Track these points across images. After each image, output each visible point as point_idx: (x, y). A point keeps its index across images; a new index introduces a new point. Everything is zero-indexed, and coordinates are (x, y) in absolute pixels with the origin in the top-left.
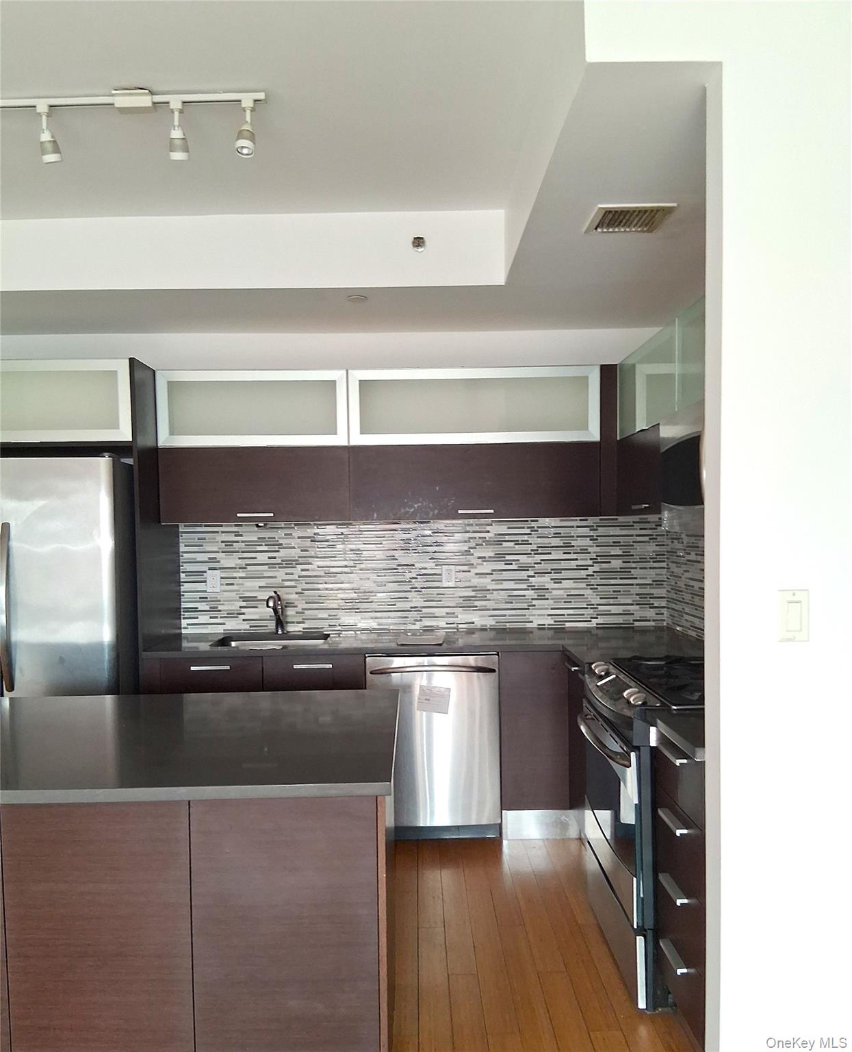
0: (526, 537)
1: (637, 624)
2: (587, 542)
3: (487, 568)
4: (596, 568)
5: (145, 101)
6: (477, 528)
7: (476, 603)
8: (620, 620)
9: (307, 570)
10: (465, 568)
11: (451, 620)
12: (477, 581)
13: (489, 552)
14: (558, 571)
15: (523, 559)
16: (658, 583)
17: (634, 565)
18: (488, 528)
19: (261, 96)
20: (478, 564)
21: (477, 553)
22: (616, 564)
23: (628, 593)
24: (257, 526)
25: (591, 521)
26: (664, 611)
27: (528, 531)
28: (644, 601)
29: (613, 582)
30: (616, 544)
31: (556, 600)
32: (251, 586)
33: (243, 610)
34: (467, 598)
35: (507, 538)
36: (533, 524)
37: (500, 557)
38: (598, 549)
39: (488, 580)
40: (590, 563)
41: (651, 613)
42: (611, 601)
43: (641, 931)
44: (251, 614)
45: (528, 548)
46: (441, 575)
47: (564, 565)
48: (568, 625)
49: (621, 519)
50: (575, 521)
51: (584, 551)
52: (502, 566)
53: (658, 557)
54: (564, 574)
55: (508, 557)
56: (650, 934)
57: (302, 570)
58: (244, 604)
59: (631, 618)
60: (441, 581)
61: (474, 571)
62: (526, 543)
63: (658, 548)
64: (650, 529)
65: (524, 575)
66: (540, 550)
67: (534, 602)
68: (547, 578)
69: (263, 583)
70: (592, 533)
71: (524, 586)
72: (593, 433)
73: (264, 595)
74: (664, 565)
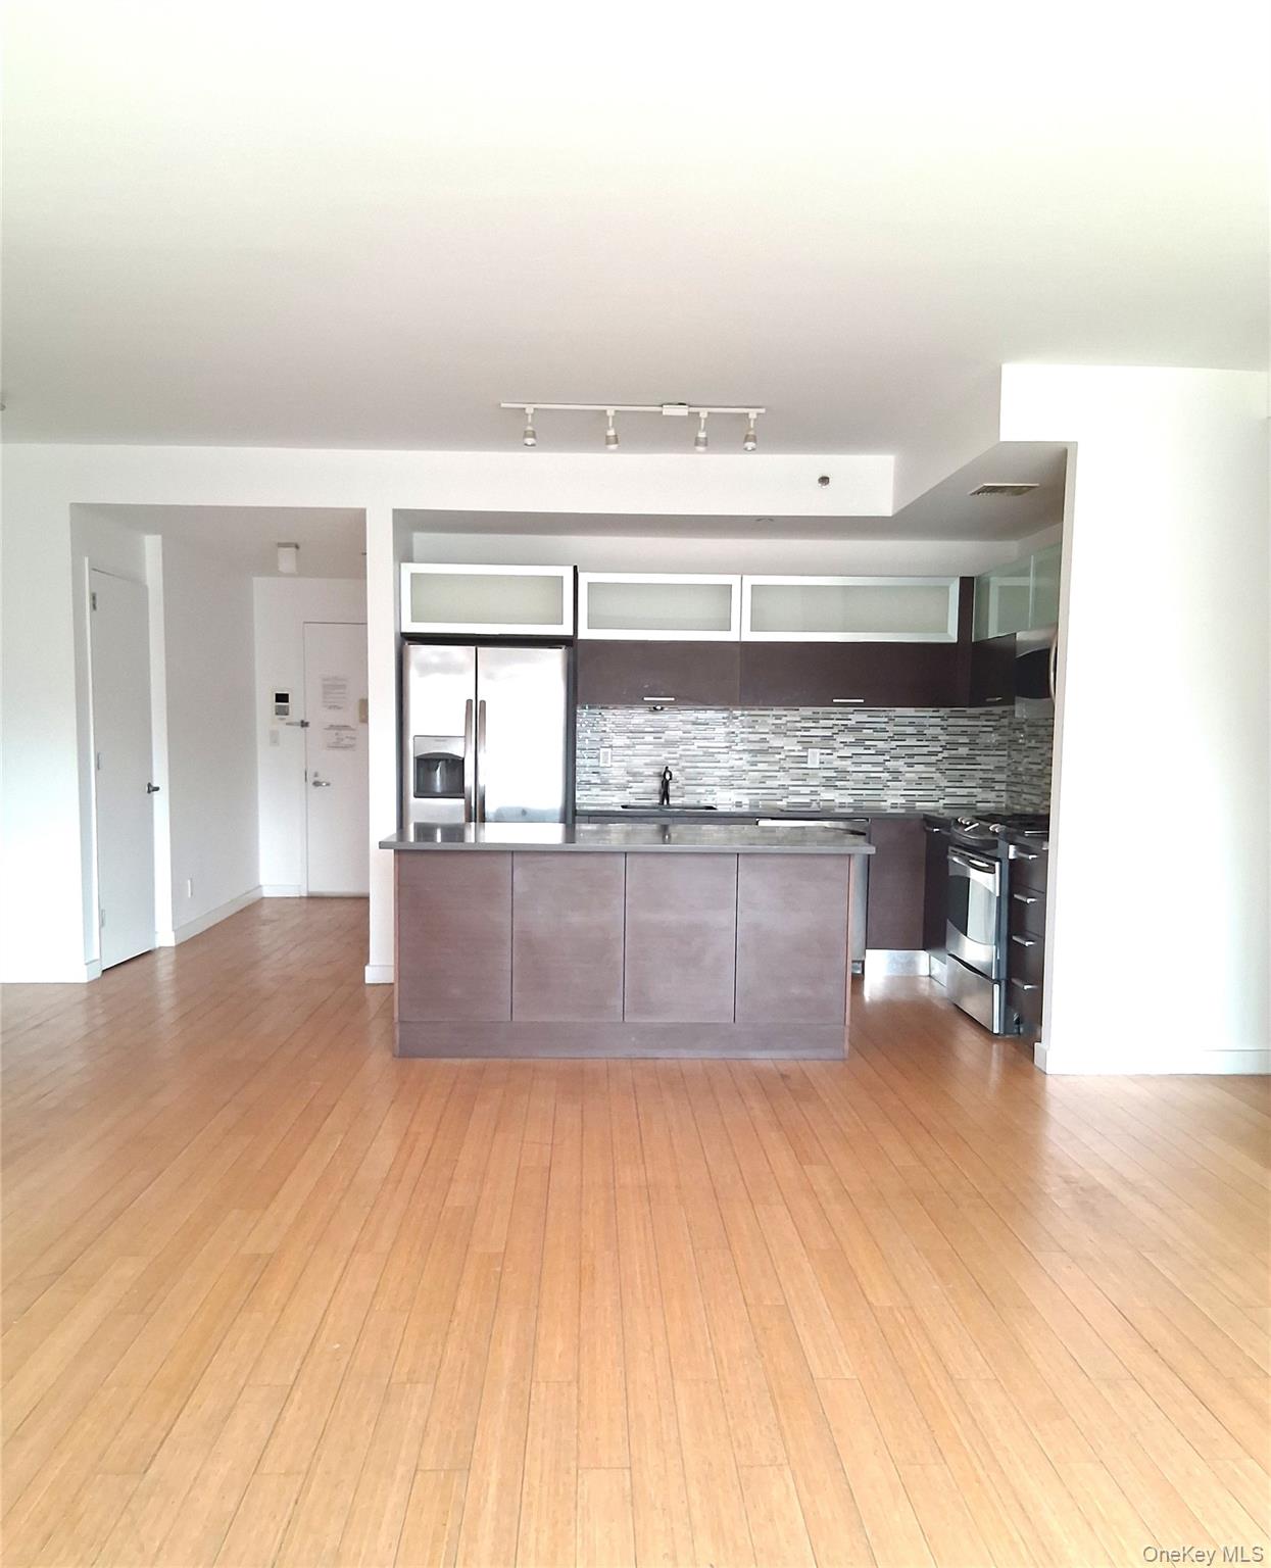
0: (883, 726)
1: (979, 804)
2: (938, 730)
3: (847, 752)
4: (946, 754)
5: (683, 411)
6: (840, 716)
7: (837, 783)
8: (964, 801)
9: (689, 750)
10: (829, 751)
11: (814, 798)
12: (838, 763)
13: (851, 739)
14: (911, 756)
15: (880, 744)
16: (999, 769)
17: (979, 753)
18: (850, 716)
19: (762, 411)
20: (840, 748)
21: (840, 738)
22: (963, 751)
23: (972, 778)
24: (655, 708)
25: (943, 711)
26: (1003, 793)
27: (886, 720)
28: (987, 784)
29: (959, 767)
30: (964, 733)
31: (909, 781)
32: (638, 763)
33: (631, 784)
34: (828, 779)
35: (867, 725)
36: (890, 714)
37: (859, 742)
38: (948, 737)
39: (849, 762)
40: (941, 749)
41: (992, 796)
42: (958, 784)
43: (998, 981)
44: (637, 787)
45: (885, 735)
46: (806, 757)
47: (916, 751)
48: (918, 804)
49: (970, 711)
50: (928, 712)
51: (935, 739)
52: (861, 751)
53: (999, 746)
54: (916, 759)
55: (867, 743)
56: (1003, 983)
57: (684, 750)
58: (631, 778)
59: (973, 800)
60: (806, 763)
61: (836, 754)
62: (884, 730)
63: (1000, 738)
64: (994, 721)
65: (880, 759)
66: (896, 737)
67: (889, 783)
68: (901, 762)
69: (648, 760)
70: (942, 723)
71: (881, 769)
72: (952, 635)
73: (650, 771)
74: (1005, 753)
